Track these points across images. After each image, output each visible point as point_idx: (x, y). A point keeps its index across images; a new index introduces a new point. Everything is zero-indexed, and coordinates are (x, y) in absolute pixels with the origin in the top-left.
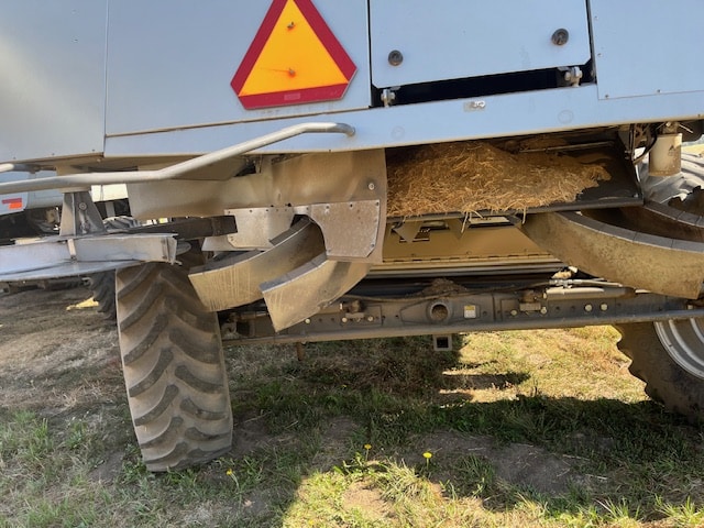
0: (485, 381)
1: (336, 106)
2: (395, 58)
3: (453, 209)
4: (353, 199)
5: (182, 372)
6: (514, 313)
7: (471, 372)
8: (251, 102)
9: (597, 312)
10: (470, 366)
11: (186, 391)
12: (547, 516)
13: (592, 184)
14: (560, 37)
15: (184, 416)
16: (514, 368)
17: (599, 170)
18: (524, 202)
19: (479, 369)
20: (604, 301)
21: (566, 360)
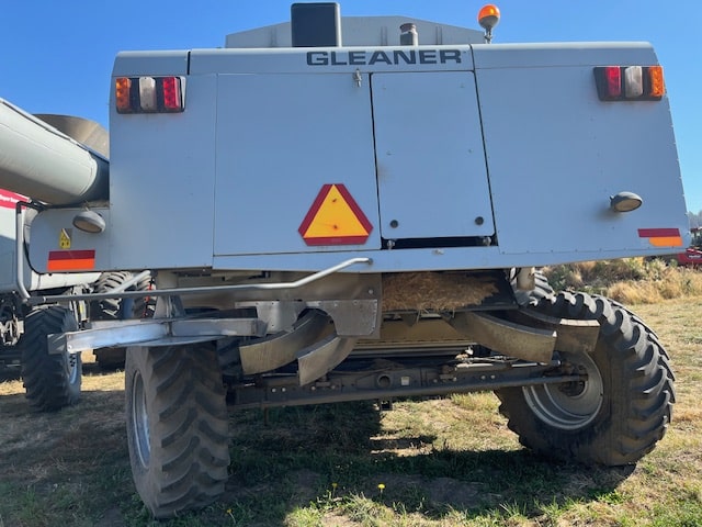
0: (405, 442)
1: (361, 247)
2: (394, 224)
3: (410, 308)
4: (357, 298)
5: (204, 427)
6: (435, 381)
7: (391, 437)
8: (311, 242)
9: (488, 380)
10: (390, 432)
11: (205, 443)
12: (468, 518)
13: (488, 295)
14: (479, 221)
15: (200, 462)
16: (423, 432)
17: (492, 286)
18: (453, 304)
19: (398, 435)
20: (493, 372)
21: (462, 425)
